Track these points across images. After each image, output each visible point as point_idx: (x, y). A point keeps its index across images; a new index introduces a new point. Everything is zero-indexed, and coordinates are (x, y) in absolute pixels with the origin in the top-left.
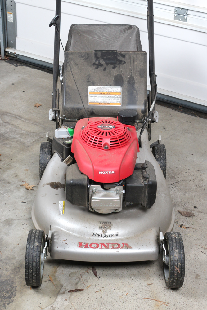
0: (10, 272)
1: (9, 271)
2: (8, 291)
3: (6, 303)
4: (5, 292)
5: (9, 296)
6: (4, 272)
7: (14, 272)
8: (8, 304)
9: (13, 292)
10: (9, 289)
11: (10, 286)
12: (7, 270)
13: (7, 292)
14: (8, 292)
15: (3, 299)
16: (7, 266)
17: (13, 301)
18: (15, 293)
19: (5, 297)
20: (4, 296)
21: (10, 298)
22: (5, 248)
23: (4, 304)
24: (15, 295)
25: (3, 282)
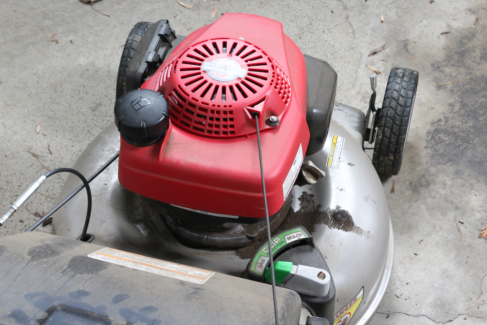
0: (438, 180)
1: (440, 182)
2: (440, 143)
3: (443, 123)
4: (446, 141)
5: (439, 133)
6: (449, 182)
7: (430, 178)
8: (440, 120)
9: (431, 139)
10: (439, 146)
11: (436, 151)
12: (444, 184)
13: (442, 141)
14: (441, 141)
15: (450, 130)
16: (443, 192)
17: (432, 124)
18: (428, 136)
19: (446, 132)
20: (448, 135)
21: (436, 130)
22: (450, 237)
23: (447, 121)
24: (428, 133)
25: (450, 160)
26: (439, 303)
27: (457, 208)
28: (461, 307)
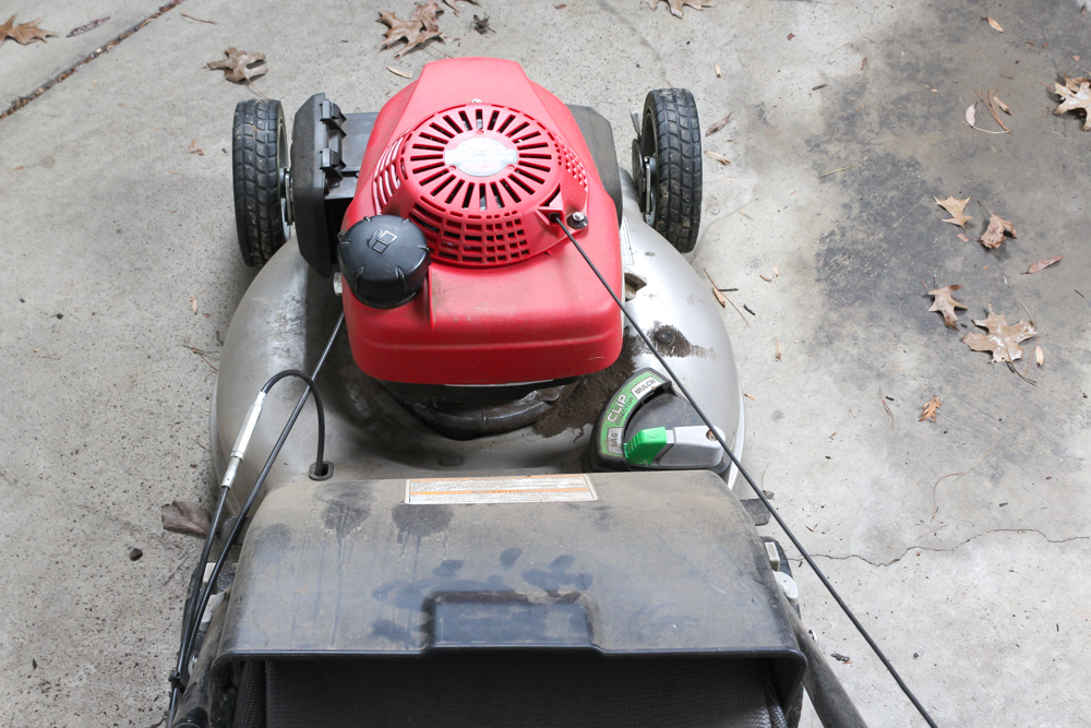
0: (844, 332)
1: (848, 335)
2: (839, 271)
3: (838, 236)
4: (847, 267)
5: (834, 255)
6: (862, 335)
7: (832, 330)
8: (832, 233)
9: (824, 266)
10: (838, 275)
11: (834, 284)
12: (855, 338)
13: (842, 268)
14: (840, 268)
15: (850, 248)
16: (855, 351)
17: (822, 240)
18: (818, 262)
19: (845, 252)
20: (849, 257)
21: (829, 250)
22: (877, 423)
23: (843, 234)
24: (818, 255)
25: (858, 298)
26: (875, 533)
27: (880, 376)
28: (909, 536)
